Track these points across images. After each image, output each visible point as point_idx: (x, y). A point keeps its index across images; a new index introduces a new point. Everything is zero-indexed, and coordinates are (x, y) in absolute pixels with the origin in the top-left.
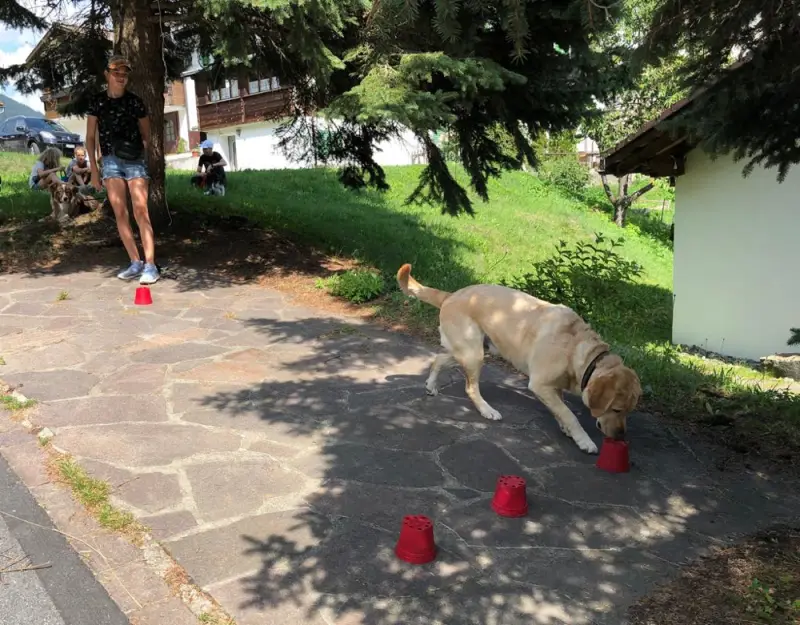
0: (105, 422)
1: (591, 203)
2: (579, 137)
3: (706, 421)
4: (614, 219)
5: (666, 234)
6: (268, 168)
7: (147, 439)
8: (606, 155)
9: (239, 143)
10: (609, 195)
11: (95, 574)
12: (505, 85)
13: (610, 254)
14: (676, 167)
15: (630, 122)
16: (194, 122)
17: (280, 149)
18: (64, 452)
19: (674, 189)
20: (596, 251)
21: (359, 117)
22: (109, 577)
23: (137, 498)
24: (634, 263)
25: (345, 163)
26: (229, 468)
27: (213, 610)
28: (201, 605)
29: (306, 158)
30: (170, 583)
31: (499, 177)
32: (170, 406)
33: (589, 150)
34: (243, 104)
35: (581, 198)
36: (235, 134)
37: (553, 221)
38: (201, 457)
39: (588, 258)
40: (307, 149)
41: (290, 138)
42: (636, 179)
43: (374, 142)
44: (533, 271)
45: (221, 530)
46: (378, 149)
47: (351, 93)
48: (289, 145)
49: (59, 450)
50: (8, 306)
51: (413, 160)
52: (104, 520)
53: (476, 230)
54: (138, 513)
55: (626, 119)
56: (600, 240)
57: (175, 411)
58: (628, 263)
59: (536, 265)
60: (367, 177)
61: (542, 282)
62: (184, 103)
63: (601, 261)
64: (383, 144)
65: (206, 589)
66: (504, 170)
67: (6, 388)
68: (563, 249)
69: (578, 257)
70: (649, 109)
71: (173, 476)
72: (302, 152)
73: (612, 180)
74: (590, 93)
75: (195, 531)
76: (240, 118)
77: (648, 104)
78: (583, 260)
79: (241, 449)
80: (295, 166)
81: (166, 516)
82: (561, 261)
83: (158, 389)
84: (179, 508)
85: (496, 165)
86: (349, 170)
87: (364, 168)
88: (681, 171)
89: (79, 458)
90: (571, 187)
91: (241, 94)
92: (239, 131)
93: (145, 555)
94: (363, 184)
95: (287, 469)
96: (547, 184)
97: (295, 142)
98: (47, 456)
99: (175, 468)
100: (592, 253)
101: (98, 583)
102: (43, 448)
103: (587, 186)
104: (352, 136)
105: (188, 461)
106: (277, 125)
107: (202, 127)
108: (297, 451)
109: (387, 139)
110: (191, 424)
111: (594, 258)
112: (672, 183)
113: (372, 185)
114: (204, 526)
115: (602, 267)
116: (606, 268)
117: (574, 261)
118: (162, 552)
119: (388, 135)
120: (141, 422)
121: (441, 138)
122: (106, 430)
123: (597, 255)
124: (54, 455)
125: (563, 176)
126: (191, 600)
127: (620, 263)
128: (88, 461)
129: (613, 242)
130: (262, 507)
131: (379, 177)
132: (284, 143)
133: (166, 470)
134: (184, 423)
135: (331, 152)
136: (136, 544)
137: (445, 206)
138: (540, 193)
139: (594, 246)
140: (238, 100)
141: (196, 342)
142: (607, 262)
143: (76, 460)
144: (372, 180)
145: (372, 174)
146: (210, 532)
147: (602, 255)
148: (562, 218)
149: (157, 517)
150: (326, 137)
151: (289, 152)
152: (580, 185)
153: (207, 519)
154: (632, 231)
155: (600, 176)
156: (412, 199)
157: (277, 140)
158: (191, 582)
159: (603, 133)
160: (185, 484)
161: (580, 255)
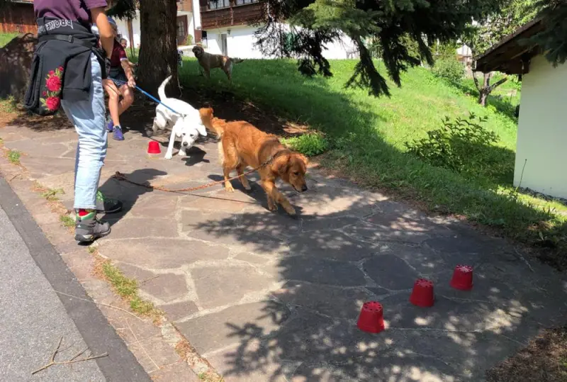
0: (135, 236)
1: (465, 90)
2: (460, 44)
3: (539, 243)
4: (480, 102)
5: (512, 112)
6: (249, 58)
7: (164, 250)
8: (477, 58)
9: (229, 40)
10: (477, 85)
11: (127, 345)
12: (414, 7)
13: (477, 127)
14: (523, 68)
15: (494, 35)
16: (198, 23)
17: (258, 46)
18: (106, 257)
19: (520, 82)
20: (469, 124)
21: (314, 26)
22: (137, 347)
23: (157, 292)
24: (493, 133)
25: (302, 56)
26: (220, 271)
27: (209, 371)
28: (201, 367)
29: (276, 53)
30: (179, 352)
31: (406, 71)
32: (180, 226)
33: (465, 54)
34: (232, 12)
35: (458, 86)
36: (226, 33)
37: (440, 102)
38: (201, 263)
39: (463, 129)
40: (276, 47)
41: (265, 39)
42: (496, 75)
43: (323, 43)
44: (427, 137)
45: (215, 314)
46: (325, 48)
47: (308, 8)
48: (264, 43)
49: (103, 256)
50: (67, 152)
51: (348, 56)
52: (133, 308)
53: (389, 106)
54: (157, 302)
55: (491, 33)
56: (472, 117)
57: (183, 231)
58: (489, 133)
59: (429, 133)
60: (317, 68)
61: (432, 144)
62: (192, 10)
63: (472, 132)
64: (329, 45)
65: (204, 356)
66: (409, 66)
67: (66, 211)
68: (448, 122)
69: (456, 128)
70: (508, 26)
71: (182, 276)
72: (273, 48)
73: (480, 75)
74: (470, 15)
75: (197, 315)
76: (230, 22)
77: (506, 23)
78: (460, 130)
79: (229, 258)
80: (267, 58)
81: (177, 305)
82: (446, 130)
83: (172, 214)
84: (186, 299)
85: (404, 63)
86: (305, 62)
87: (315, 61)
88: (526, 71)
89: (117, 262)
90: (453, 79)
91: (231, 5)
92: (229, 31)
93: (162, 332)
94: (314, 72)
95: (261, 273)
96: (437, 76)
97: (268, 42)
98: (94, 260)
99: (183, 270)
100: (467, 126)
101: (130, 351)
102: (91, 254)
103: (462, 78)
104: (307, 39)
105: (193, 266)
106: (256, 29)
107: (203, 27)
108: (268, 260)
109: (332, 41)
110: (195, 239)
111: (467, 129)
112: (520, 79)
113: (321, 73)
114: (203, 312)
115: (472, 135)
116: (475, 136)
117: (454, 130)
118: (174, 330)
119: (332, 39)
120: (160, 238)
121: (368, 42)
122: (135, 242)
123: (470, 127)
124: (99, 259)
125: (448, 71)
126: (194, 363)
127: (483, 133)
128: (123, 265)
129: (480, 118)
130: (243, 299)
131: (325, 68)
132: (260, 42)
133: (178, 272)
134: (190, 239)
135: (293, 49)
136: (156, 324)
137: (371, 90)
138: (432, 82)
139: (468, 121)
140: (228, 9)
141: (198, 181)
142: (475, 132)
143: (115, 263)
144: (320, 69)
145: (321, 65)
146: (207, 316)
147: (473, 127)
148: (446, 100)
149: (171, 305)
150: (290, 38)
151: (264, 49)
152: (458, 77)
153: (205, 307)
154: (491, 110)
155: (472, 72)
156: (348, 84)
157: (256, 40)
158: (194, 351)
159: (476, 42)
160: (190, 282)
161: (458, 126)
